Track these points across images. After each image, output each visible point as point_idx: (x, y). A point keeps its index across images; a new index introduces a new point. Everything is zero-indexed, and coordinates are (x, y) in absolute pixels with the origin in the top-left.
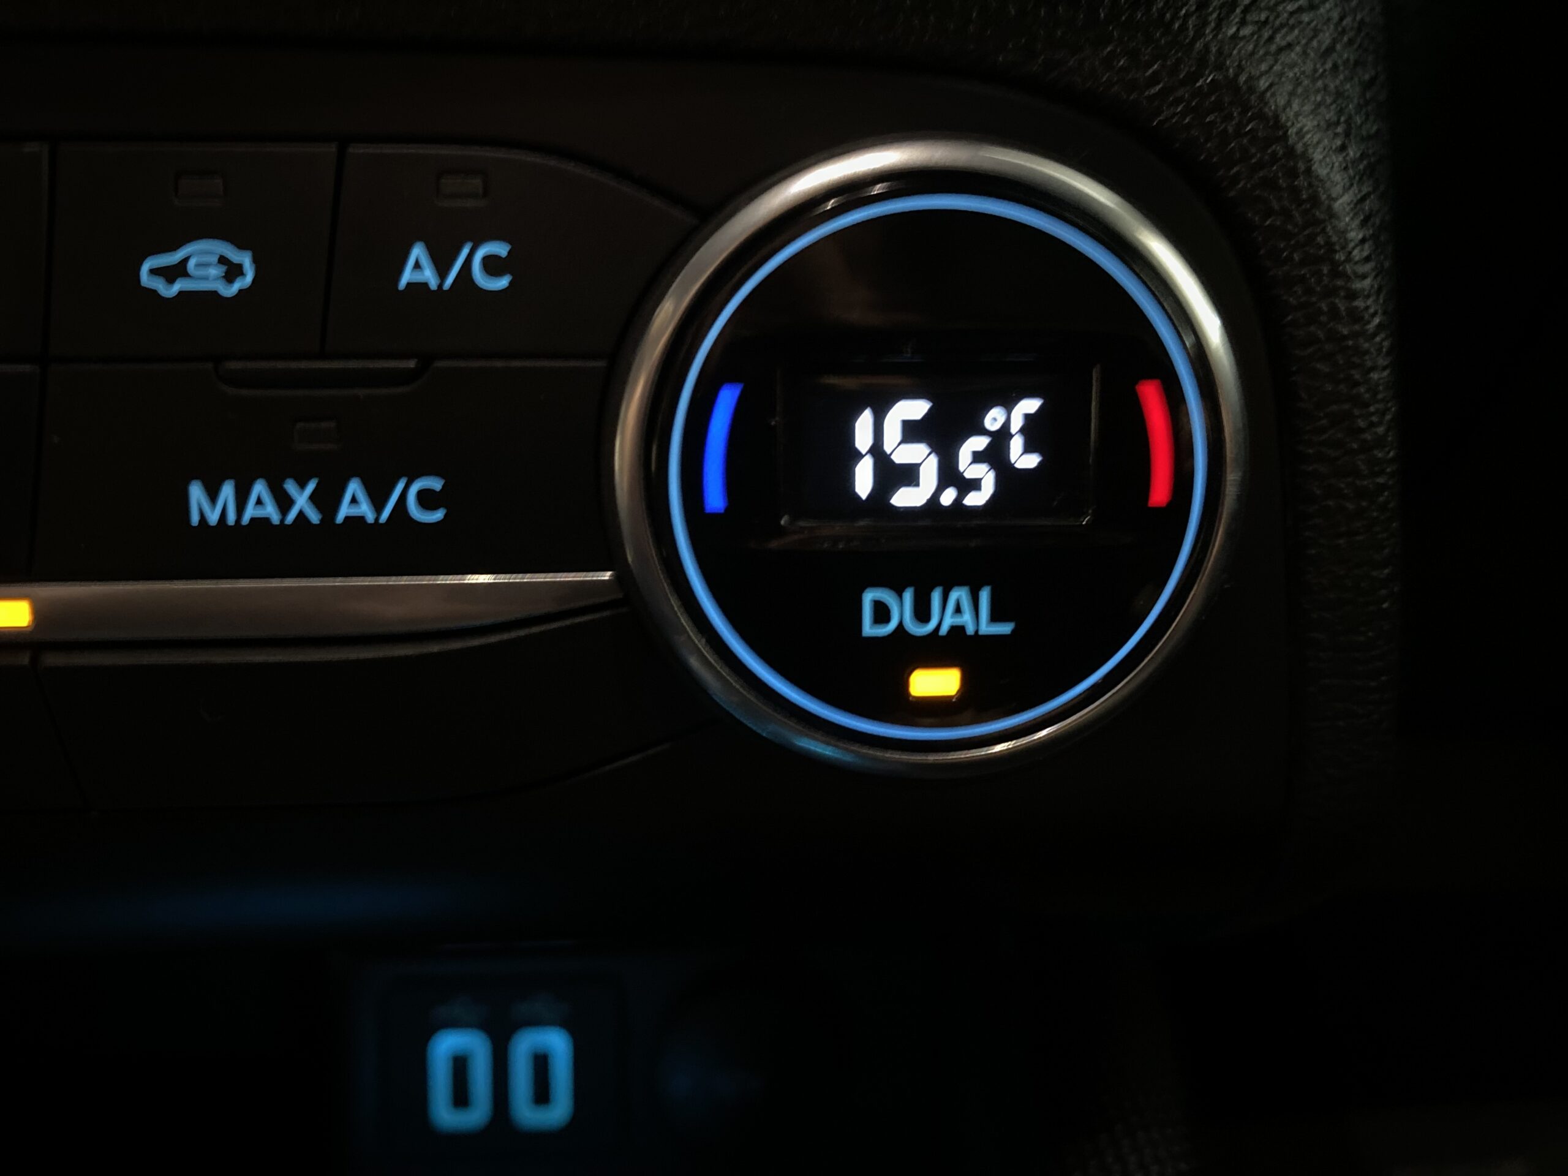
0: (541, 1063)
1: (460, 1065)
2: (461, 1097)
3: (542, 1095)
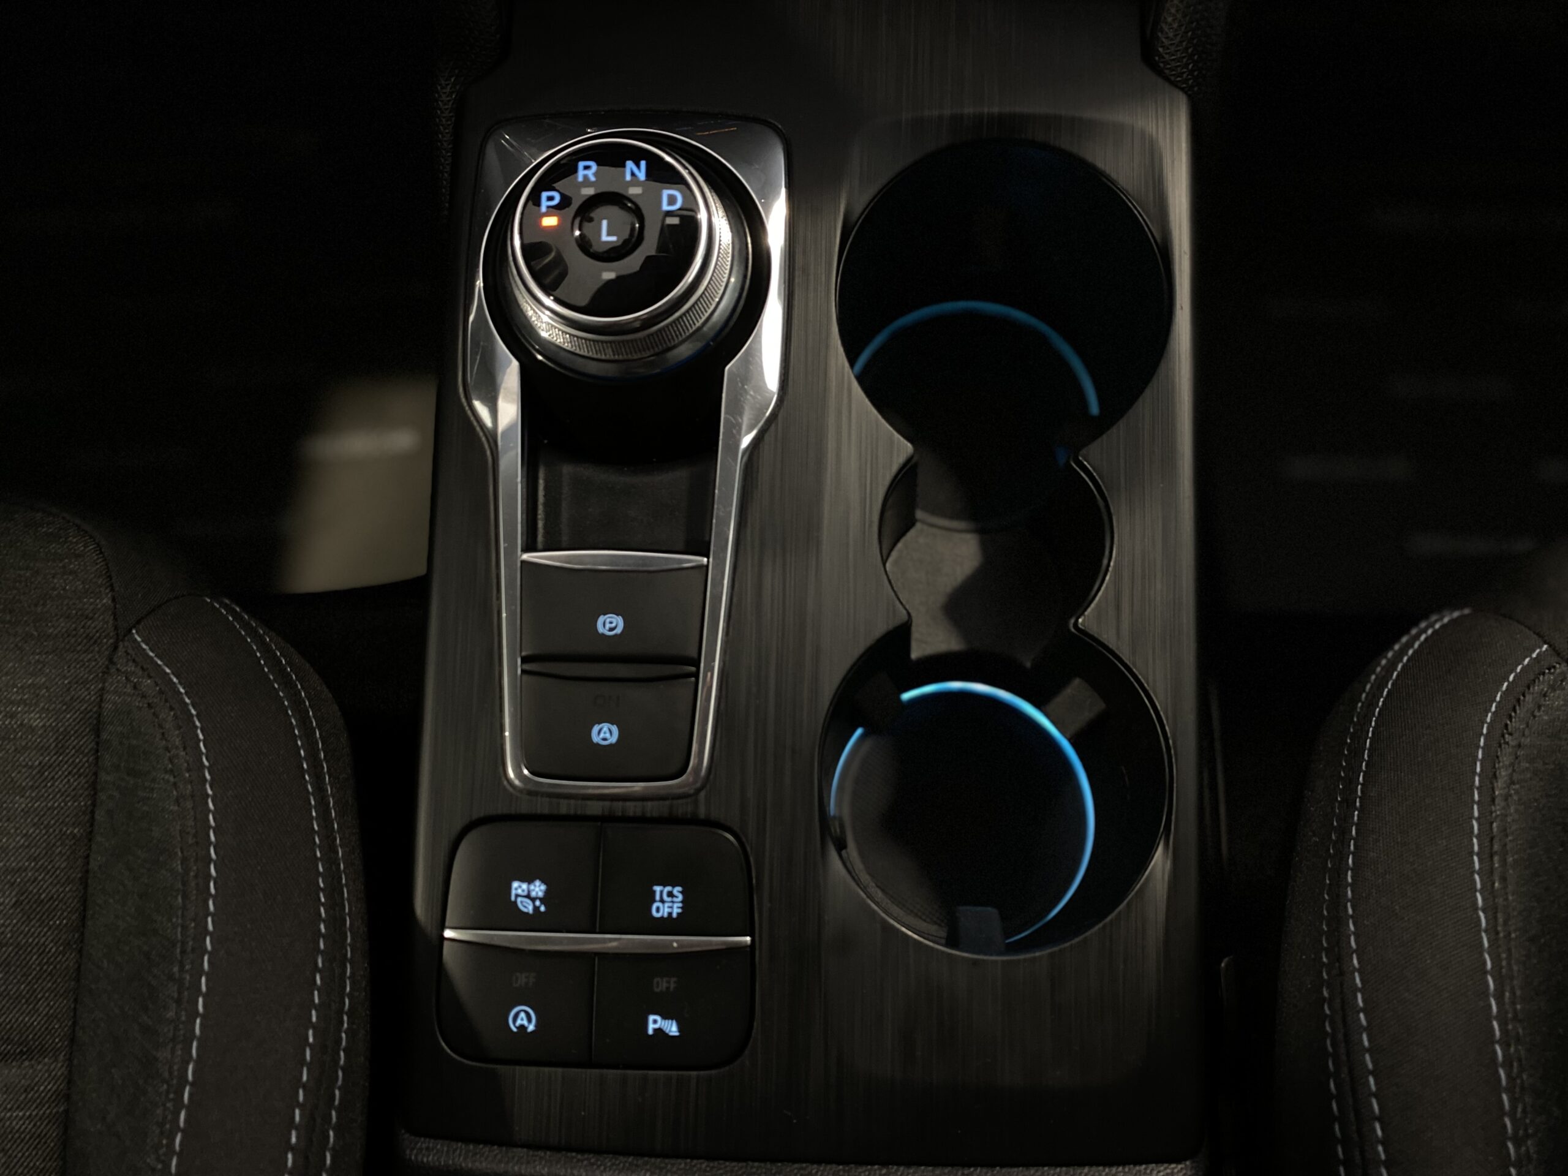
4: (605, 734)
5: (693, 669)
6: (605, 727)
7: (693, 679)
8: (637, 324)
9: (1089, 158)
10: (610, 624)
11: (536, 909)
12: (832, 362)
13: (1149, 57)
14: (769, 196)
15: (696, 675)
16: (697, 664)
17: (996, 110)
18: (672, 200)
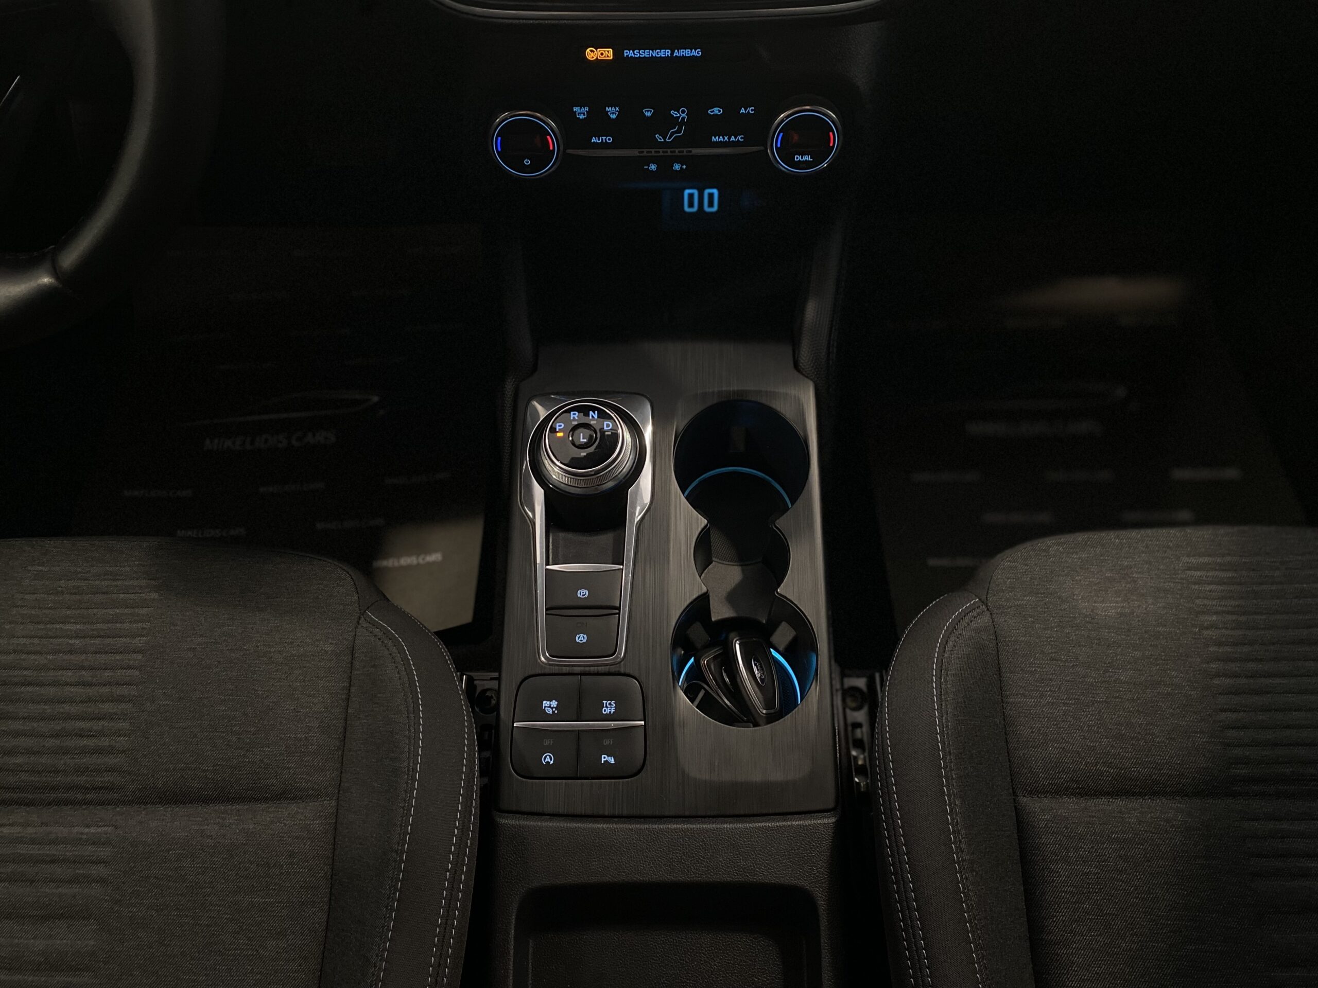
0: (711, 196)
1: (691, 196)
2: (691, 205)
3: (711, 204)
4: (581, 638)
5: (617, 611)
6: (582, 635)
7: (617, 615)
8: (593, 473)
9: (774, 406)
10: (583, 593)
11: (553, 712)
12: (672, 487)
13: (796, 366)
14: (645, 423)
15: (619, 614)
16: (619, 609)
17: (736, 389)
18: (608, 426)
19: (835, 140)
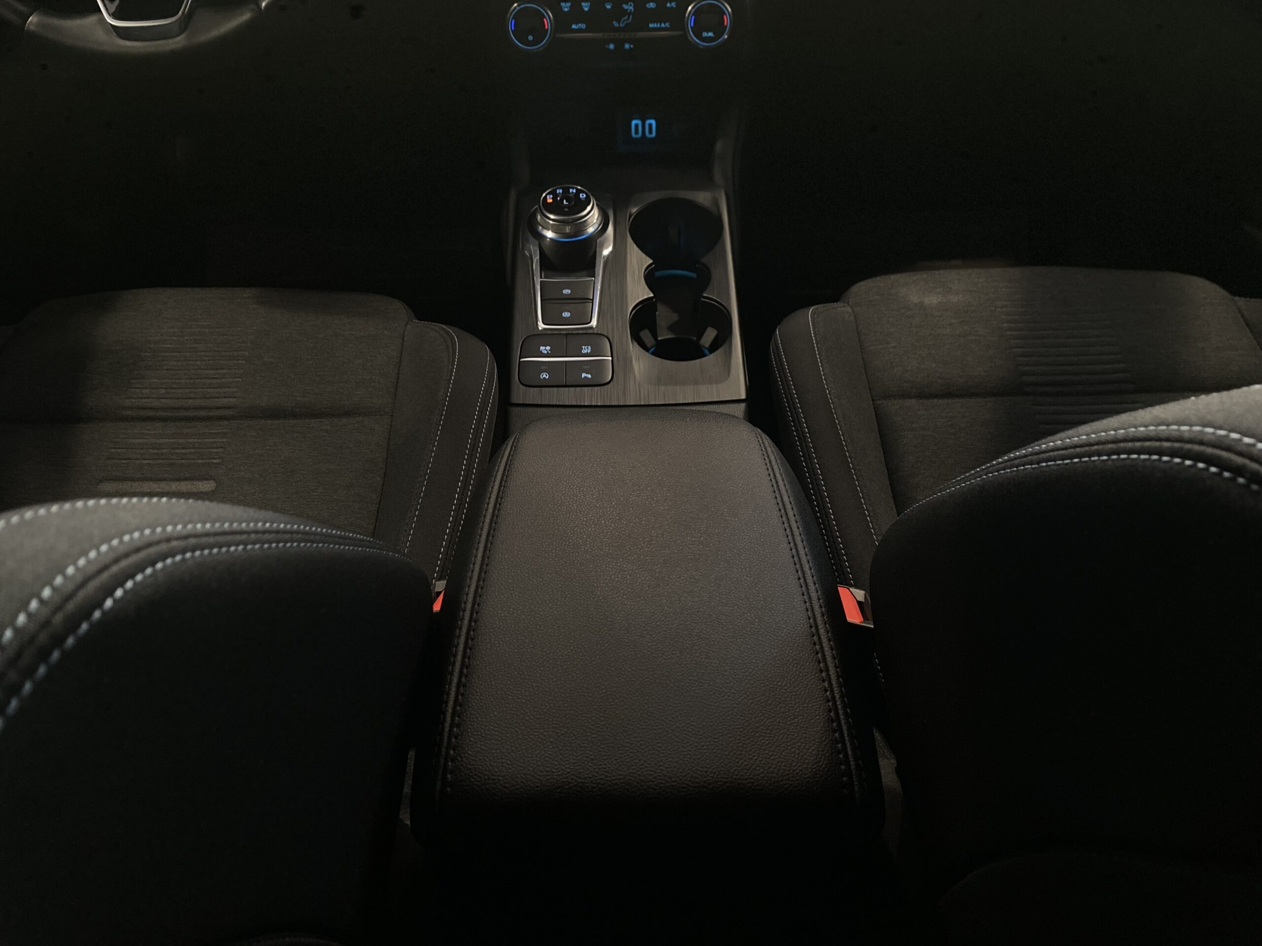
0: (650, 125)
1: (637, 126)
2: (637, 132)
3: (651, 131)
4: (566, 314)
6: (566, 313)
8: (573, 220)
10: (567, 291)
11: (548, 352)
12: (628, 242)
15: (592, 302)
18: (583, 196)
19: (727, 21)
